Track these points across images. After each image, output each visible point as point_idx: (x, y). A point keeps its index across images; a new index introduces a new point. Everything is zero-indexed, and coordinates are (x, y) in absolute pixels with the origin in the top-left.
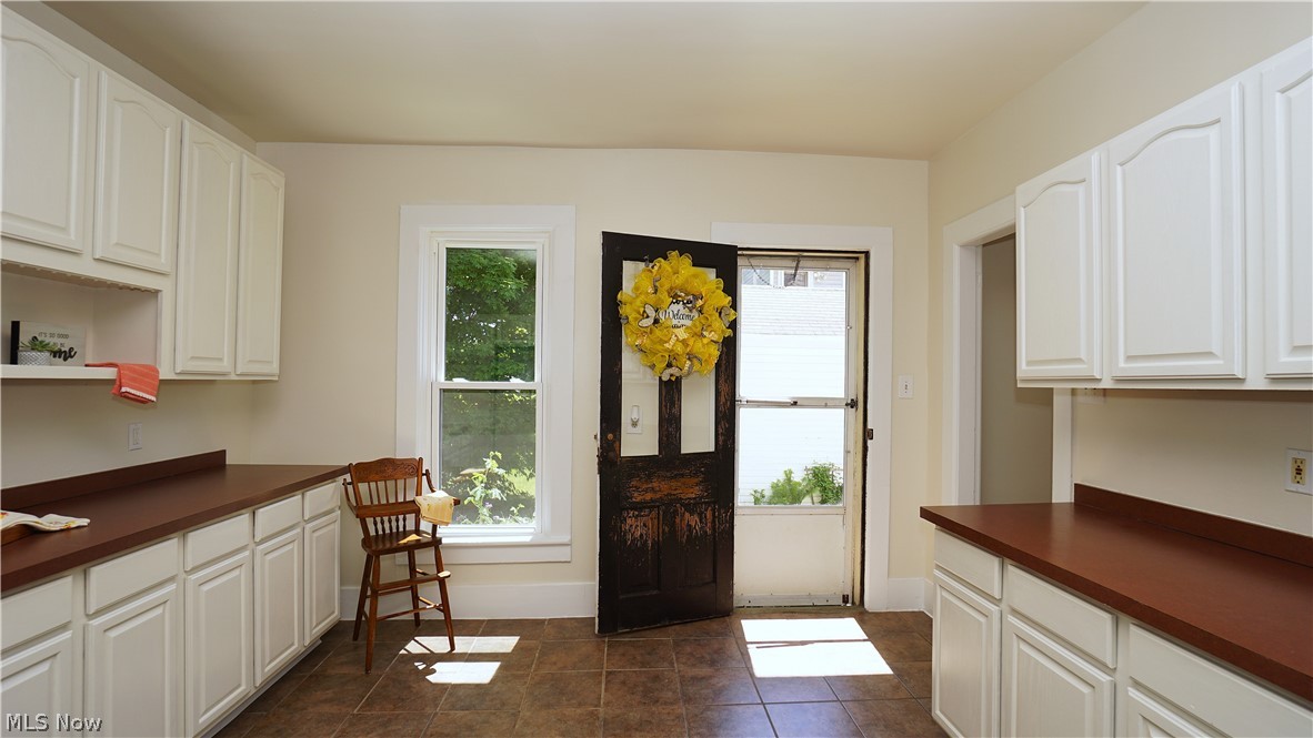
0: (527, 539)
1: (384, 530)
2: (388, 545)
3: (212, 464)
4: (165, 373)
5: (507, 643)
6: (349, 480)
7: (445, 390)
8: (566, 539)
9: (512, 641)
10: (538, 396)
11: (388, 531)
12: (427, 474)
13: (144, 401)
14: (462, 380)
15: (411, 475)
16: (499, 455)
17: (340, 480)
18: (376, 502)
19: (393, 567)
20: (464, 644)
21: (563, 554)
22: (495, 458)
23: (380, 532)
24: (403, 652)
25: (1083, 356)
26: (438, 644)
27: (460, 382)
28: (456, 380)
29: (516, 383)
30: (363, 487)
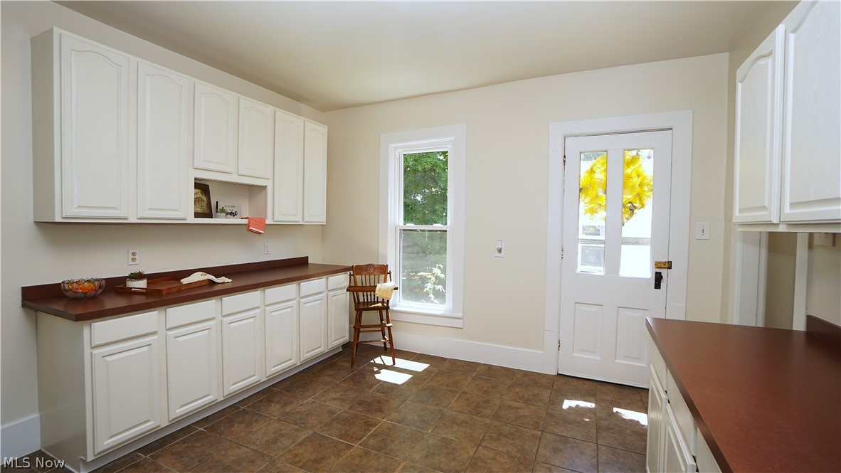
0: (439, 313)
1: (367, 299)
2: (366, 307)
3: (302, 262)
4: (268, 222)
5: (420, 367)
6: (352, 273)
7: (404, 230)
8: (460, 315)
9: (425, 366)
10: (448, 234)
11: (369, 300)
12: (390, 273)
13: (260, 233)
14: (413, 225)
15: (382, 273)
16: (441, 266)
17: (348, 273)
18: (364, 285)
19: (370, 318)
20: (400, 363)
21: (459, 323)
22: (439, 268)
23: (366, 300)
24: (372, 361)
25: (766, 205)
26: (388, 360)
27: (411, 226)
28: (407, 225)
29: (438, 226)
30: (358, 277)
